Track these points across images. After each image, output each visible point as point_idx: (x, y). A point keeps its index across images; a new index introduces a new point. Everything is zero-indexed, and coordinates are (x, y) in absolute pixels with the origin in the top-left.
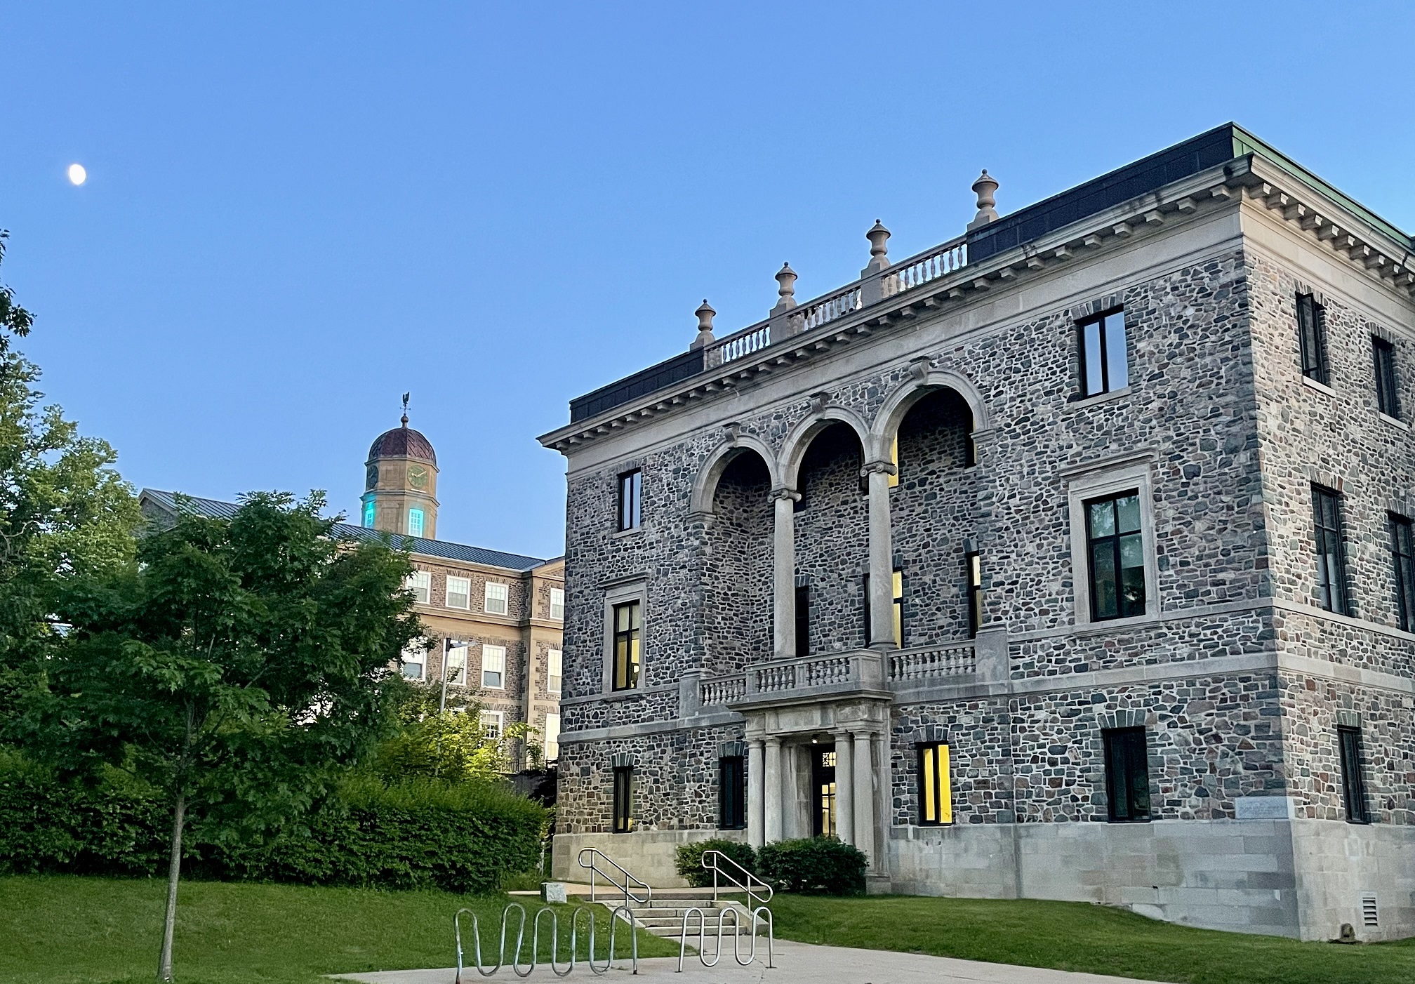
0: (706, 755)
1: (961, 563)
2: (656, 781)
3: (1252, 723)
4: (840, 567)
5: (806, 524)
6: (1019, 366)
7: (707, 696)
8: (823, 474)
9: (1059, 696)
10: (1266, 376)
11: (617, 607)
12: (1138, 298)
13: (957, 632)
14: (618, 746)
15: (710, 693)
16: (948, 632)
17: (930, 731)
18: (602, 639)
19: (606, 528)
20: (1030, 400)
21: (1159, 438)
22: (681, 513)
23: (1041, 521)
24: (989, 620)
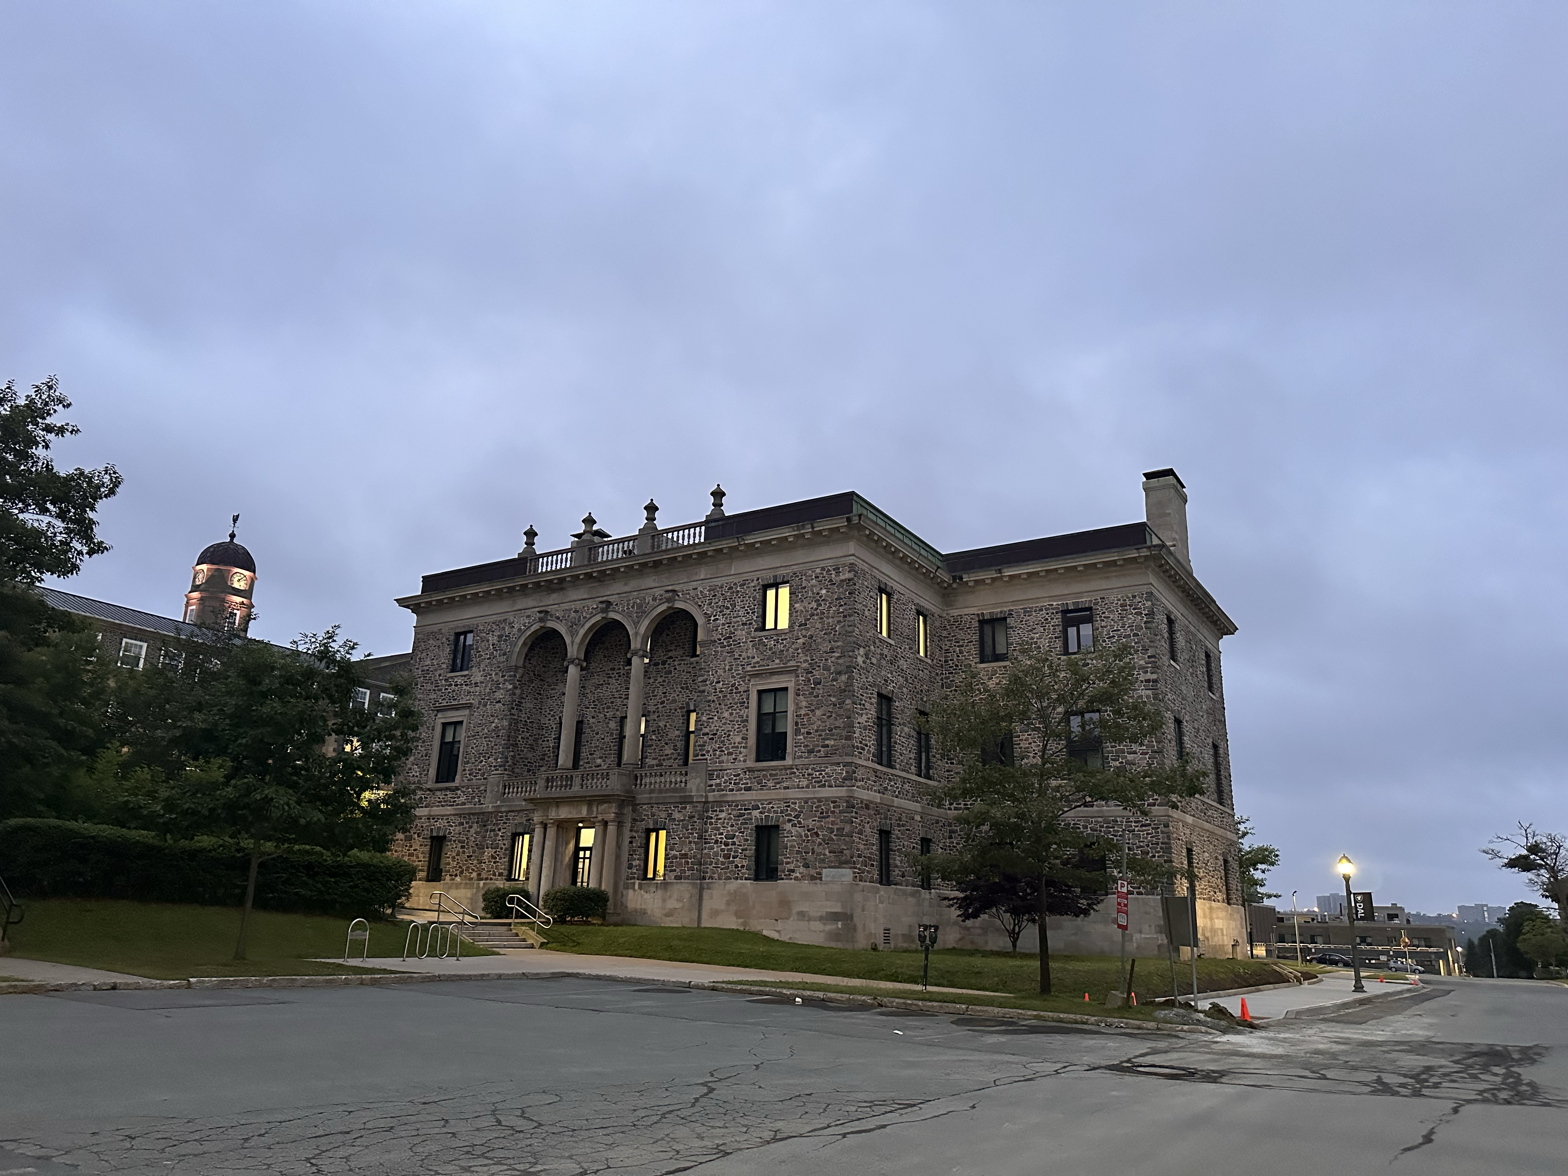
0: (503, 831)
1: (683, 716)
2: (463, 847)
3: (835, 827)
4: (606, 710)
5: (586, 680)
6: (729, 605)
7: (507, 790)
8: (600, 649)
9: (734, 804)
10: (859, 633)
11: (445, 725)
12: (797, 579)
13: (676, 759)
14: (436, 821)
15: (509, 789)
16: (671, 758)
17: (656, 822)
18: (431, 745)
19: (443, 669)
20: (733, 626)
21: (802, 660)
22: (501, 665)
23: (734, 699)
24: (698, 756)
